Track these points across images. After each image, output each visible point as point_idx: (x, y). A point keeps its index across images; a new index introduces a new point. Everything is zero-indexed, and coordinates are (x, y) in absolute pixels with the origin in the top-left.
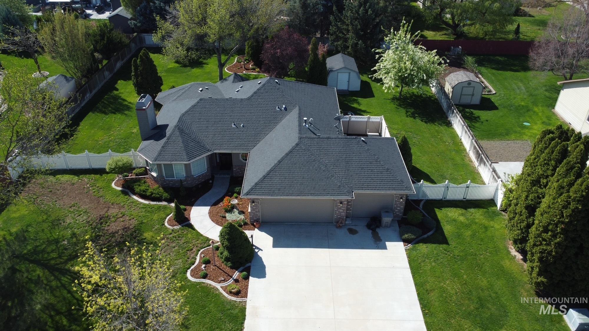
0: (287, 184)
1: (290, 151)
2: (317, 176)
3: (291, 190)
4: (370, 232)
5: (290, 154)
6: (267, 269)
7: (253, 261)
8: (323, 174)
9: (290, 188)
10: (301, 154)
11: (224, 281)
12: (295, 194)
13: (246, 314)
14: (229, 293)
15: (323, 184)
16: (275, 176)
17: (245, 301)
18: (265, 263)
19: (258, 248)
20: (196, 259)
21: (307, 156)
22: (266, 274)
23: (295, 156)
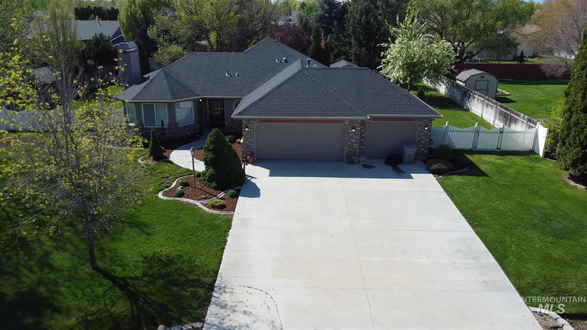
0: (288, 105)
1: (291, 76)
2: (324, 99)
3: (292, 111)
4: (390, 167)
5: (291, 80)
6: (260, 191)
7: (244, 186)
8: (330, 97)
9: (292, 109)
10: (304, 80)
11: (205, 198)
12: (297, 114)
13: (233, 224)
14: (210, 207)
15: (332, 106)
16: (273, 98)
17: (231, 215)
18: (259, 187)
19: (250, 177)
20: (172, 184)
21: (312, 81)
22: (260, 195)
23: (297, 81)
